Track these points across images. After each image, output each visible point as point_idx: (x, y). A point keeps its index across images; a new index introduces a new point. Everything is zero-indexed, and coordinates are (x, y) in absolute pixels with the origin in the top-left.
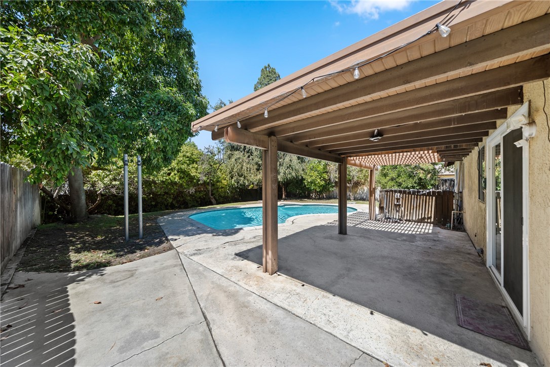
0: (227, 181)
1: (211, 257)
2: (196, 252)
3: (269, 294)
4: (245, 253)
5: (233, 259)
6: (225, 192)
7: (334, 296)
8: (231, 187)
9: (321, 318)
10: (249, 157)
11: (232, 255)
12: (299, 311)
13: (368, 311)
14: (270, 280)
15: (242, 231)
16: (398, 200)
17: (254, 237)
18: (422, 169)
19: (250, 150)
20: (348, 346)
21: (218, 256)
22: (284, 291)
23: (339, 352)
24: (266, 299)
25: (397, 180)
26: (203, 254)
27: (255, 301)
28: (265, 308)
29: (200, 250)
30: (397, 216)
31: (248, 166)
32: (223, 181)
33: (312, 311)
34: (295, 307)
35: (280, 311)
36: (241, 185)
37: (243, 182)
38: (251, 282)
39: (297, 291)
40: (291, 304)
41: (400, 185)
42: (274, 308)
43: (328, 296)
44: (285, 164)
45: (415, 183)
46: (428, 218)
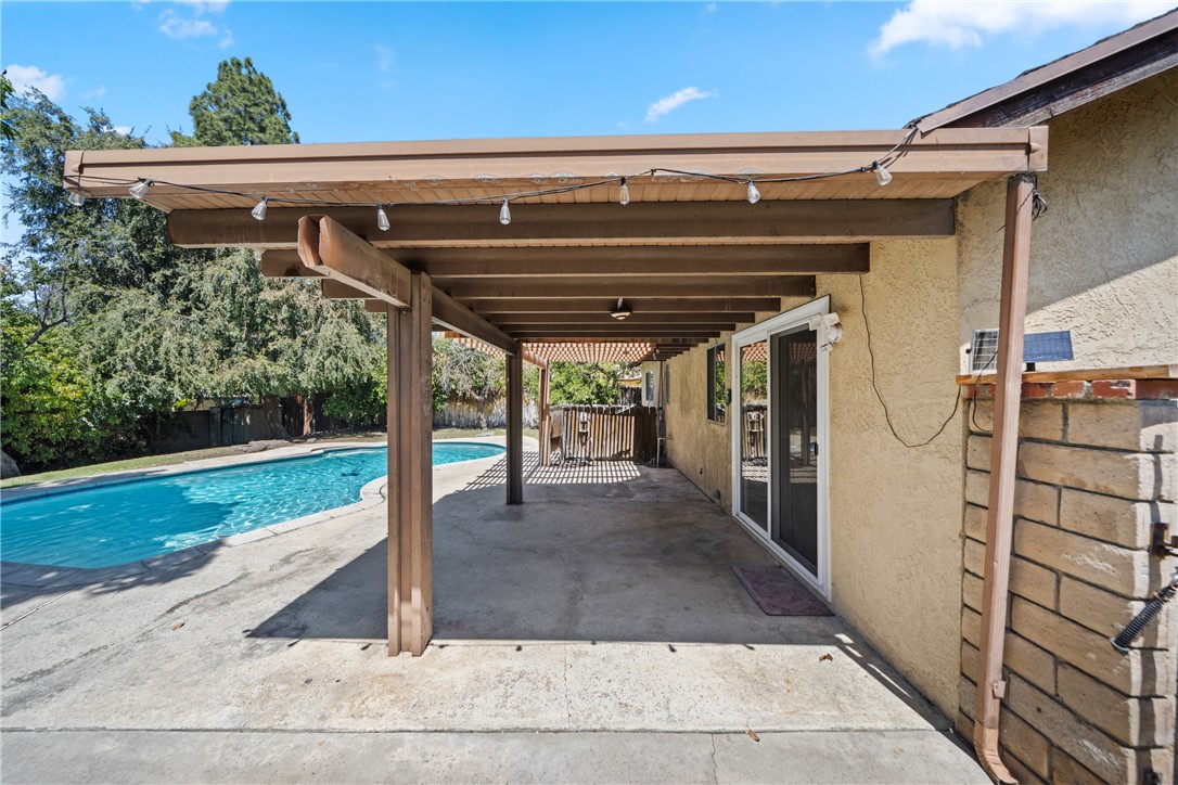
0: (82, 386)
1: (134, 680)
2: (24, 688)
3: (450, 712)
4: (283, 620)
5: (244, 656)
6: (69, 427)
7: (594, 643)
8: (101, 408)
9: (606, 707)
10: (186, 311)
11: (232, 642)
12: (553, 717)
13: (662, 647)
14: (427, 669)
15: (222, 551)
16: (584, 423)
17: (286, 561)
18: (602, 370)
19: (191, 291)
20: (685, 738)
21: (168, 667)
22: (484, 683)
23: (682, 762)
24: (451, 731)
25: (566, 388)
26: (74, 683)
27: (424, 755)
28: (467, 756)
29: (49, 672)
30: (581, 453)
31: (185, 340)
32: (58, 388)
33: (577, 699)
34: (538, 710)
35: (512, 743)
36: (149, 399)
37: (163, 391)
38: (371, 704)
39: (516, 669)
40: (524, 707)
41: (570, 397)
42: (489, 740)
43: (584, 650)
44: (320, 342)
45: (593, 393)
46: (628, 452)
